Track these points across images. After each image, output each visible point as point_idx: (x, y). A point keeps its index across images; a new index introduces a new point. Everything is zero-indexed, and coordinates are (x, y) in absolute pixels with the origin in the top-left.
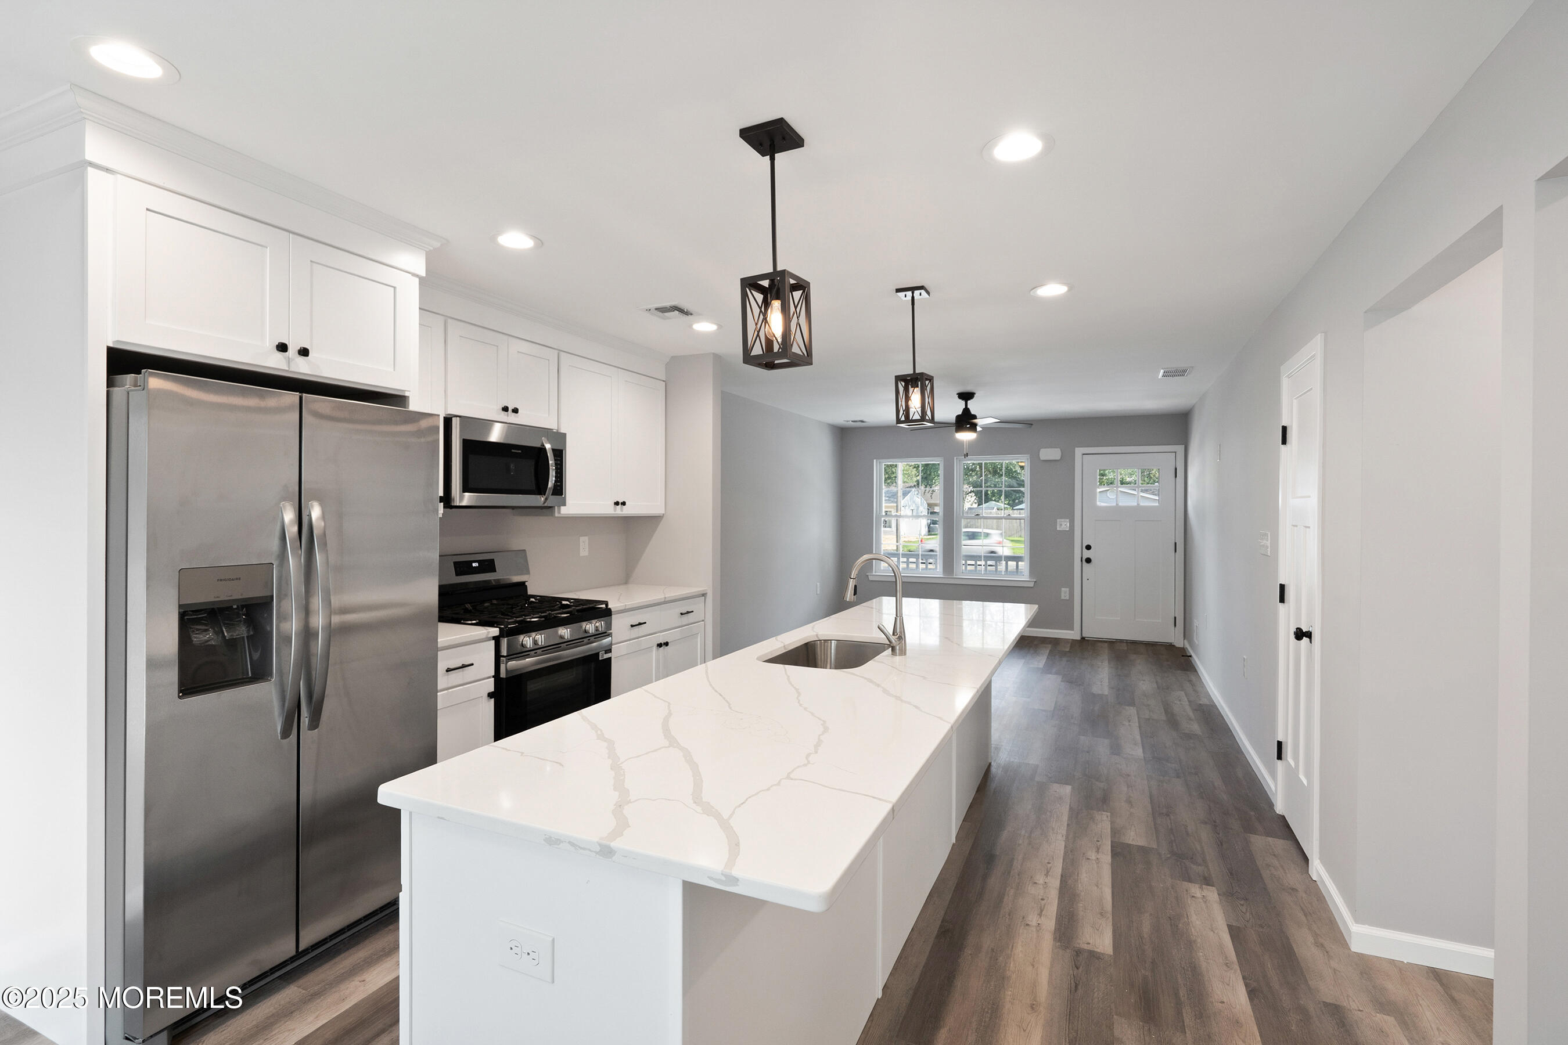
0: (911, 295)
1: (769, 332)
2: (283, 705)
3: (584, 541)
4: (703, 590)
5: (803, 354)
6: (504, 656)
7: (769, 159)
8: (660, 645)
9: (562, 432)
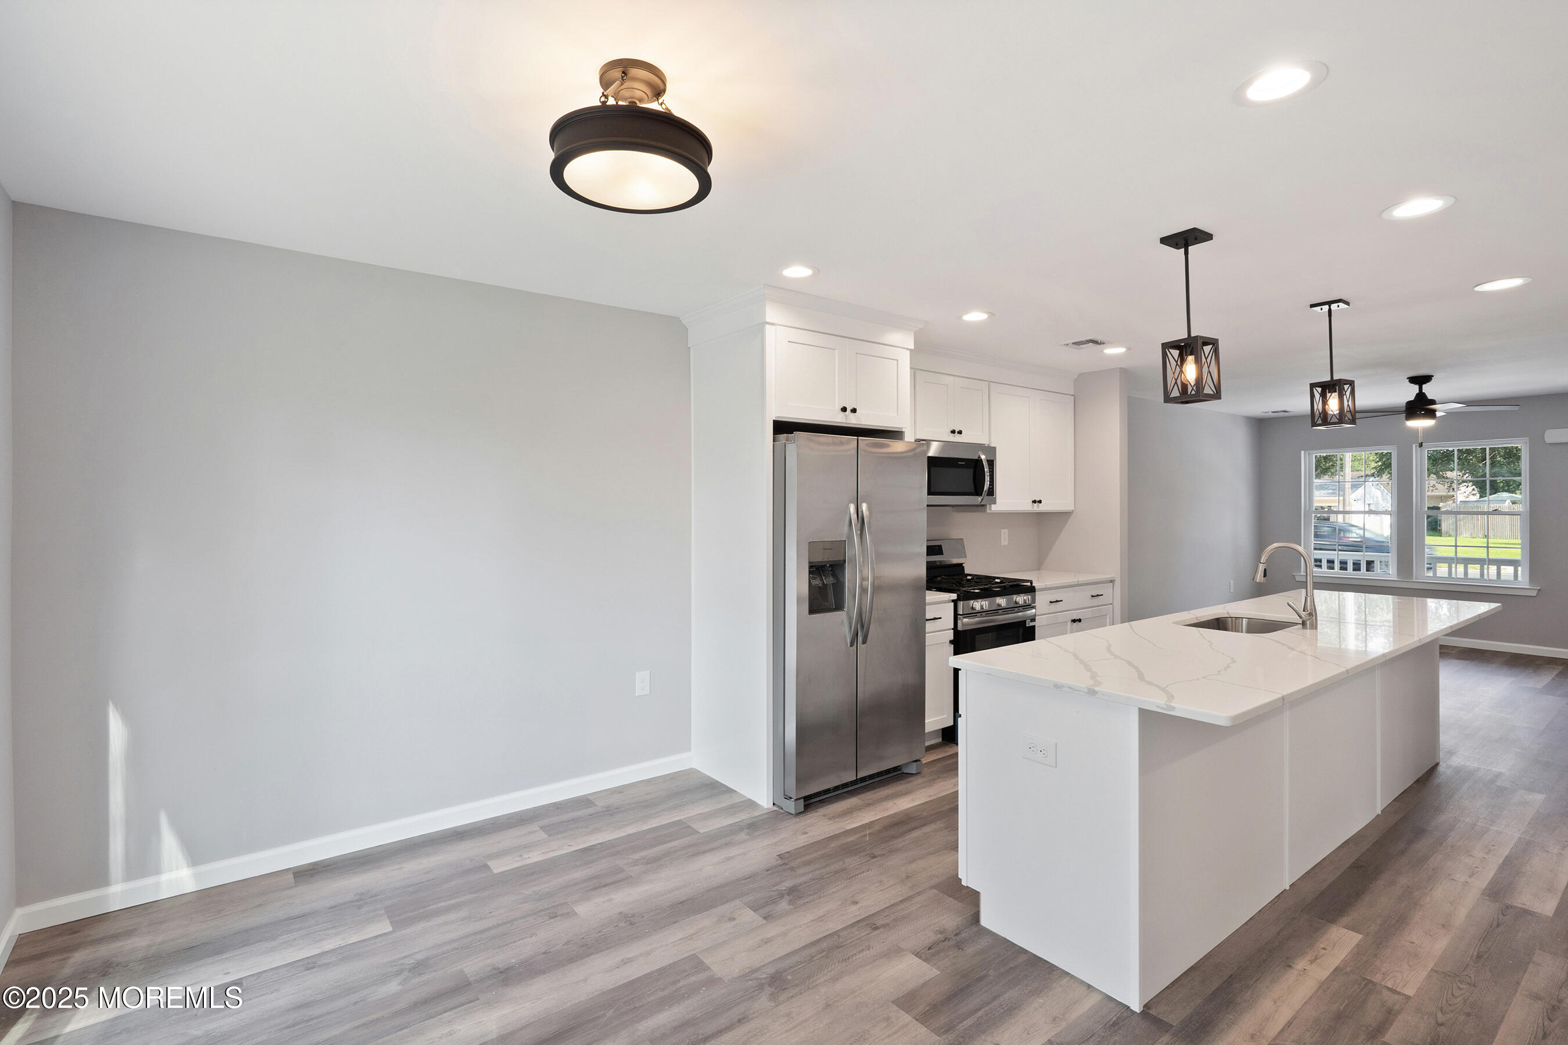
0: (1328, 308)
1: (1184, 379)
2: (851, 627)
3: (1005, 533)
4: (1113, 577)
5: (1213, 392)
6: (960, 615)
7: (1184, 252)
8: (1074, 621)
9: (992, 446)
